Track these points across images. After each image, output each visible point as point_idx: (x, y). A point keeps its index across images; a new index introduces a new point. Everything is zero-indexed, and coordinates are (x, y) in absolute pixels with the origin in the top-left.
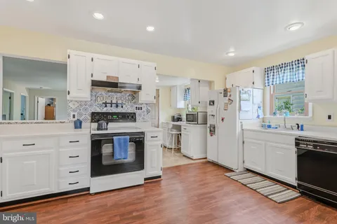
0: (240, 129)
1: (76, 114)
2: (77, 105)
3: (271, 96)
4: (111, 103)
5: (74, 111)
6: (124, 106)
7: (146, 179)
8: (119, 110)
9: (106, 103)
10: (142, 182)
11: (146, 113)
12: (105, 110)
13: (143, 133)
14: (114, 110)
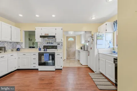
0: (97, 53)
1: (40, 46)
2: (40, 43)
3: (117, 36)
4: (49, 43)
5: (39, 45)
6: (54, 43)
7: (56, 69)
8: (52, 45)
9: (48, 43)
10: (55, 70)
11: (61, 46)
12: (48, 45)
13: (54, 53)
14: (50, 45)
